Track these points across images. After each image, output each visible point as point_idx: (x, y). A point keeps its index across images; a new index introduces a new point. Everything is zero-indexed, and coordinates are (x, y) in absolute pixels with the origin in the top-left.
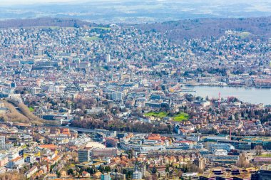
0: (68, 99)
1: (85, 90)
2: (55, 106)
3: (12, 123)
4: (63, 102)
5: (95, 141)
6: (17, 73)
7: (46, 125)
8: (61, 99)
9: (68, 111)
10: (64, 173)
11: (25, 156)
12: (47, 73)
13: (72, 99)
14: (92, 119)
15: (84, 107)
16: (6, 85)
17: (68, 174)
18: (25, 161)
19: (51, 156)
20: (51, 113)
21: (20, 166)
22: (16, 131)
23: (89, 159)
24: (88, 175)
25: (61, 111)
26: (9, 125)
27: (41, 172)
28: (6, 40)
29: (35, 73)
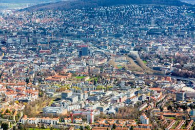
0: (171, 56)
1: (183, 50)
2: (162, 61)
3: (131, 72)
4: (167, 58)
5: (188, 86)
6: (136, 36)
7: (155, 74)
8: (166, 56)
9: (170, 65)
10: (165, 108)
11: (139, 96)
12: (157, 37)
13: (174, 56)
14: (187, 71)
15: (182, 62)
16: (128, 44)
17: (168, 109)
18: (139, 99)
19: (157, 96)
20: (159, 66)
21: (135, 103)
22: (133, 78)
23: (183, 99)
24: (182, 110)
25: (166, 64)
26: (128, 73)
27: (150, 107)
28: (129, 12)
29: (149, 37)
